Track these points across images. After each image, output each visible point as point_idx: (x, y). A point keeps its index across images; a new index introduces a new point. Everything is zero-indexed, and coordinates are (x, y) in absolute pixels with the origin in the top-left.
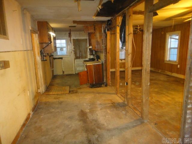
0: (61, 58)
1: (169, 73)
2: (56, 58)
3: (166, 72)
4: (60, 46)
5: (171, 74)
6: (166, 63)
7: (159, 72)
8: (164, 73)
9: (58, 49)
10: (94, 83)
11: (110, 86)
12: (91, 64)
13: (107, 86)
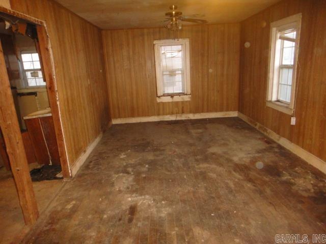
0: (35, 94)
1: (274, 136)
2: (23, 94)
3: (269, 130)
4: (32, 68)
5: (278, 140)
6: (269, 107)
7: (257, 127)
8: (265, 133)
9: (29, 74)
10: (51, 164)
11: (72, 177)
12: (34, 117)
13: (62, 178)
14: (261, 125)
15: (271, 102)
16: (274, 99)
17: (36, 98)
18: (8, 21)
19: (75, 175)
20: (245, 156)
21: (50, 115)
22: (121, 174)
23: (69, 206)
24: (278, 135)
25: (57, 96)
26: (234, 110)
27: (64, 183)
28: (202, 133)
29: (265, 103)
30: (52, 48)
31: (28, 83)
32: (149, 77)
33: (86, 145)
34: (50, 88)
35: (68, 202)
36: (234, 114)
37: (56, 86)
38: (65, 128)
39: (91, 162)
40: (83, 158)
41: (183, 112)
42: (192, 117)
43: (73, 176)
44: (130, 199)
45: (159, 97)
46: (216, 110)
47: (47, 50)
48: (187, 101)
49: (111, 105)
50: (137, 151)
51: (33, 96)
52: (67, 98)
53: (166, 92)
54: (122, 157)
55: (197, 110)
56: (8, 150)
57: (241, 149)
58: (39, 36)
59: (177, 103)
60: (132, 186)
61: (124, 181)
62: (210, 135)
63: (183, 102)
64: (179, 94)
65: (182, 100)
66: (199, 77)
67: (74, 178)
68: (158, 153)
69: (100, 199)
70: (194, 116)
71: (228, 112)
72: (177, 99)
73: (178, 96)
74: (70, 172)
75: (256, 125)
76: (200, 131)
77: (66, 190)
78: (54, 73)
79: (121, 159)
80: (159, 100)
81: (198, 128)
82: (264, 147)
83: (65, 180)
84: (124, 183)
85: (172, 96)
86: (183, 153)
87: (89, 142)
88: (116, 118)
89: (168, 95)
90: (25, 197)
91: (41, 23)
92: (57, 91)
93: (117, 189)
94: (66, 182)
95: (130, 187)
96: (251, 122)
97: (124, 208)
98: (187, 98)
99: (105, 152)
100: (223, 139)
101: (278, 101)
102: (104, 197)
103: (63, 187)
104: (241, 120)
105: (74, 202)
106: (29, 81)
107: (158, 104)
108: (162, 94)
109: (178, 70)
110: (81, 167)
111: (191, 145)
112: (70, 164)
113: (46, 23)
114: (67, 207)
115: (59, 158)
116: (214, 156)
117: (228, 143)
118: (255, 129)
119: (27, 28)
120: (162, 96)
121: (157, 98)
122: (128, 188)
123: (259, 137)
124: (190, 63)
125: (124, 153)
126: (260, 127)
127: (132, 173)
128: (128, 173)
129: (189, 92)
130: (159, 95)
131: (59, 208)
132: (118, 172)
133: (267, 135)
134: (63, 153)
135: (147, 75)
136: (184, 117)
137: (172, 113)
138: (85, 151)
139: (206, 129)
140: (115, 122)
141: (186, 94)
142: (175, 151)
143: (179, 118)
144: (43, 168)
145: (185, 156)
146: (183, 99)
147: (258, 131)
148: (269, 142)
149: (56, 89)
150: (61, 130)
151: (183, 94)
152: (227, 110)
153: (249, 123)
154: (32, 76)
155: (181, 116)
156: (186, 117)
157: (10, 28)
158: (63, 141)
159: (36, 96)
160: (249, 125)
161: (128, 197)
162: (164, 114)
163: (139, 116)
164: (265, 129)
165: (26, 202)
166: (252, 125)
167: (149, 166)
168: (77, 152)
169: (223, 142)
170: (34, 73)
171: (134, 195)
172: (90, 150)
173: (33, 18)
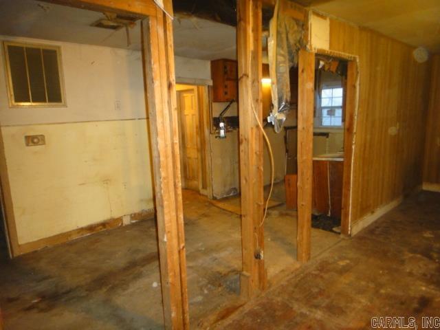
0: (326, 135)
4: (330, 105)
9: (325, 112)
10: (329, 214)
11: (350, 235)
12: (324, 159)
13: (339, 233)
17: (327, 139)
18: (323, 60)
19: (355, 235)
21: (342, 160)
22: (419, 256)
23: (342, 263)
25: (354, 139)
27: (339, 240)
30: (360, 85)
31: (321, 122)
33: (376, 206)
34: (349, 129)
35: (341, 258)
37: (355, 127)
38: (354, 177)
39: (378, 227)
40: (369, 220)
43: (352, 236)
44: (424, 288)
47: (354, 87)
51: (325, 137)
52: (365, 144)
54: (426, 235)
56: (298, 184)
58: (349, 73)
60: (432, 275)
61: (421, 266)
67: (353, 238)
69: (381, 272)
74: (349, 228)
77: (341, 247)
78: (356, 113)
79: (424, 238)
83: (342, 236)
84: (420, 267)
87: (381, 203)
90: (302, 233)
91: (355, 58)
92: (355, 133)
93: (408, 271)
94: (343, 239)
95: (429, 276)
97: (412, 294)
99: (400, 222)
102: (386, 271)
103: (339, 242)
105: (348, 261)
106: (324, 120)
110: (364, 229)
112: (352, 220)
113: (360, 58)
114: (339, 263)
115: (341, 209)
119: (339, 65)
122: (425, 275)
125: (430, 232)
127: (437, 261)
128: (430, 258)
131: (331, 261)
132: (414, 251)
134: (347, 205)
138: (373, 212)
140: (427, 187)
144: (320, 216)
149: (355, 131)
150: (350, 178)
154: (328, 114)
157: (324, 67)
158: (349, 190)
159: (328, 137)
161: (421, 285)
165: (302, 238)
168: (363, 210)
170: (331, 111)
171: (432, 287)
172: (380, 212)
173: (347, 54)
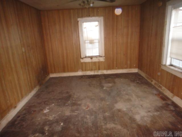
5: (172, 98)
6: (164, 70)
7: (153, 83)
8: (160, 89)
14: (157, 82)
15: (165, 65)
16: (168, 63)
20: (146, 114)
24: (172, 94)
26: (135, 67)
28: (111, 87)
29: (161, 66)
32: (75, 45)
36: (135, 70)
41: (99, 69)
42: (106, 72)
45: (82, 58)
46: (122, 68)
48: (102, 62)
49: (49, 64)
50: (59, 105)
53: (88, 55)
54: (45, 112)
55: (109, 68)
57: (142, 106)
59: (95, 63)
62: (117, 89)
63: (99, 62)
64: (96, 57)
65: (99, 61)
66: (110, 44)
68: (75, 107)
70: (107, 72)
71: (130, 69)
72: (95, 60)
73: (96, 58)
75: (152, 81)
76: (110, 85)
79: (44, 114)
80: (82, 61)
81: (109, 83)
82: (161, 105)
85: (91, 57)
86: (94, 109)
88: (52, 73)
89: (89, 57)
96: (148, 78)
98: (102, 59)
99: (34, 106)
100: (127, 94)
101: (171, 65)
104: (140, 75)
107: (82, 63)
108: (84, 57)
109: (96, 40)
111: (102, 99)
116: (120, 113)
117: (131, 98)
118: (152, 84)
120: (84, 58)
121: (81, 59)
123: (155, 92)
124: (104, 35)
125: (48, 107)
126: (155, 84)
129: (104, 55)
130: (82, 57)
133: (162, 91)
135: (74, 43)
136: (100, 73)
137: (92, 70)
139: (114, 83)
140: (52, 75)
141: (101, 57)
142: (88, 106)
143: (96, 73)
145: (96, 113)
146: (99, 59)
147: (153, 86)
148: (164, 98)
151: (100, 56)
152: (130, 68)
153: (146, 79)
155: (98, 72)
156: (101, 73)
160: (146, 80)
162: (86, 70)
163: (68, 71)
164: (160, 86)
166: (149, 81)
167: (64, 124)
169: (127, 97)
